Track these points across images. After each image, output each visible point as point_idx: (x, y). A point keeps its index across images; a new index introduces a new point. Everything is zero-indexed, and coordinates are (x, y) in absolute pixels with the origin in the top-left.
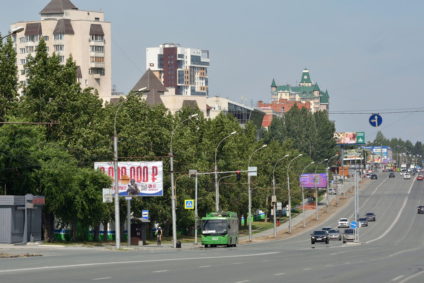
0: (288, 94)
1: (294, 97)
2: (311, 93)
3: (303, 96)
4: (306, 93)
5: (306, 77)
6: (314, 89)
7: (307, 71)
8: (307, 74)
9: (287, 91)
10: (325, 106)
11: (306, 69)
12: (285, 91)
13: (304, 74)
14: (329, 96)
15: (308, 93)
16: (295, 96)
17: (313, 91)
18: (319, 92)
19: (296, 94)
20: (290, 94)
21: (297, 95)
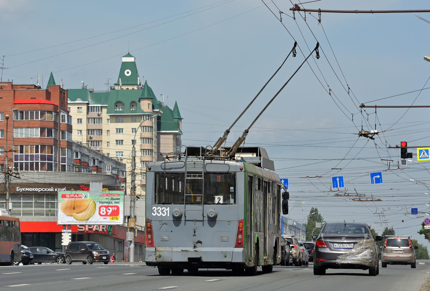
0: (84, 108)
1: (99, 115)
2: (133, 104)
3: (116, 112)
4: (124, 104)
5: (128, 73)
6: (142, 95)
7: (131, 60)
8: (132, 66)
9: (81, 102)
10: (171, 136)
11: (129, 55)
12: (76, 102)
13: (125, 66)
14: (182, 117)
15: (127, 104)
16: (100, 113)
17: (139, 101)
18: (151, 103)
19: (101, 107)
20: (88, 108)
21: (105, 110)
